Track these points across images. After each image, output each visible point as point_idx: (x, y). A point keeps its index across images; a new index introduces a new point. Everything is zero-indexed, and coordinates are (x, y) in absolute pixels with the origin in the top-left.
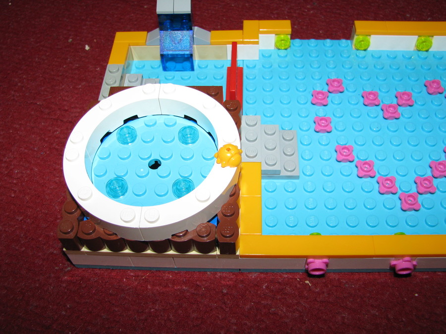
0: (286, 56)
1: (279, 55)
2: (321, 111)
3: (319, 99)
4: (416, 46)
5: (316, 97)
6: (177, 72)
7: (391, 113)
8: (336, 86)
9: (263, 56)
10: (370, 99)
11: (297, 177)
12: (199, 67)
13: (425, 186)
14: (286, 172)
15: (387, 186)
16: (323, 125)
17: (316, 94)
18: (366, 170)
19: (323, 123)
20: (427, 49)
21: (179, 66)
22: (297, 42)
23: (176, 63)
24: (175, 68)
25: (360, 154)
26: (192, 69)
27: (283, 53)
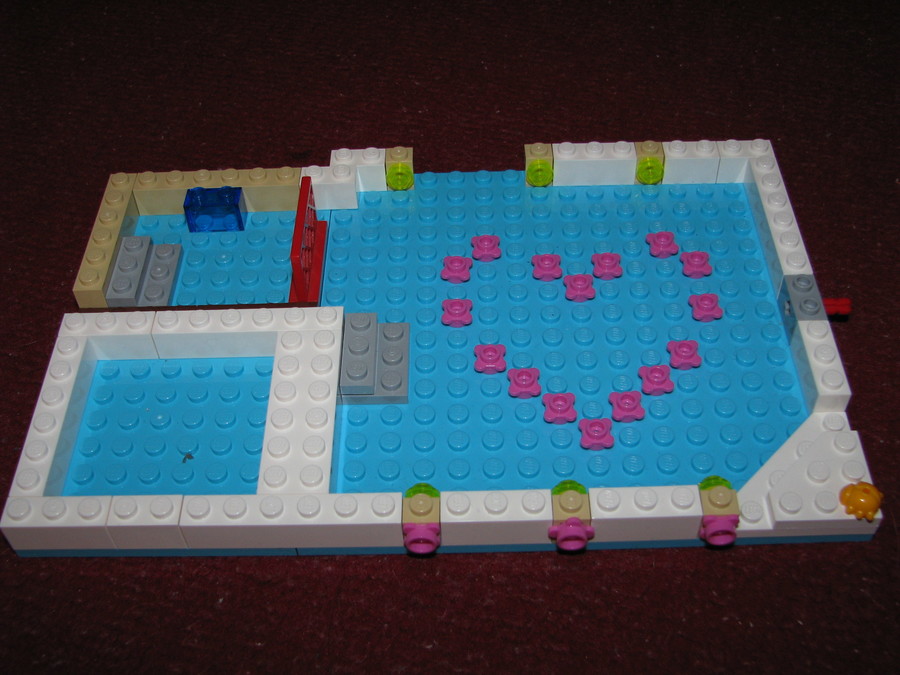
0: (408, 200)
1: (393, 200)
2: (456, 291)
3: (456, 270)
4: (637, 176)
5: (449, 269)
6: (214, 233)
7: (579, 290)
8: (487, 248)
9: (366, 202)
10: (546, 267)
11: (404, 400)
12: (253, 223)
13: (627, 407)
14: (385, 391)
15: (560, 409)
16: (457, 314)
17: (449, 262)
18: (524, 383)
19: (457, 310)
20: (655, 180)
21: (218, 222)
22: (429, 177)
23: (213, 217)
24: (212, 224)
25: (516, 358)
26: (241, 227)
27: (401, 197)
